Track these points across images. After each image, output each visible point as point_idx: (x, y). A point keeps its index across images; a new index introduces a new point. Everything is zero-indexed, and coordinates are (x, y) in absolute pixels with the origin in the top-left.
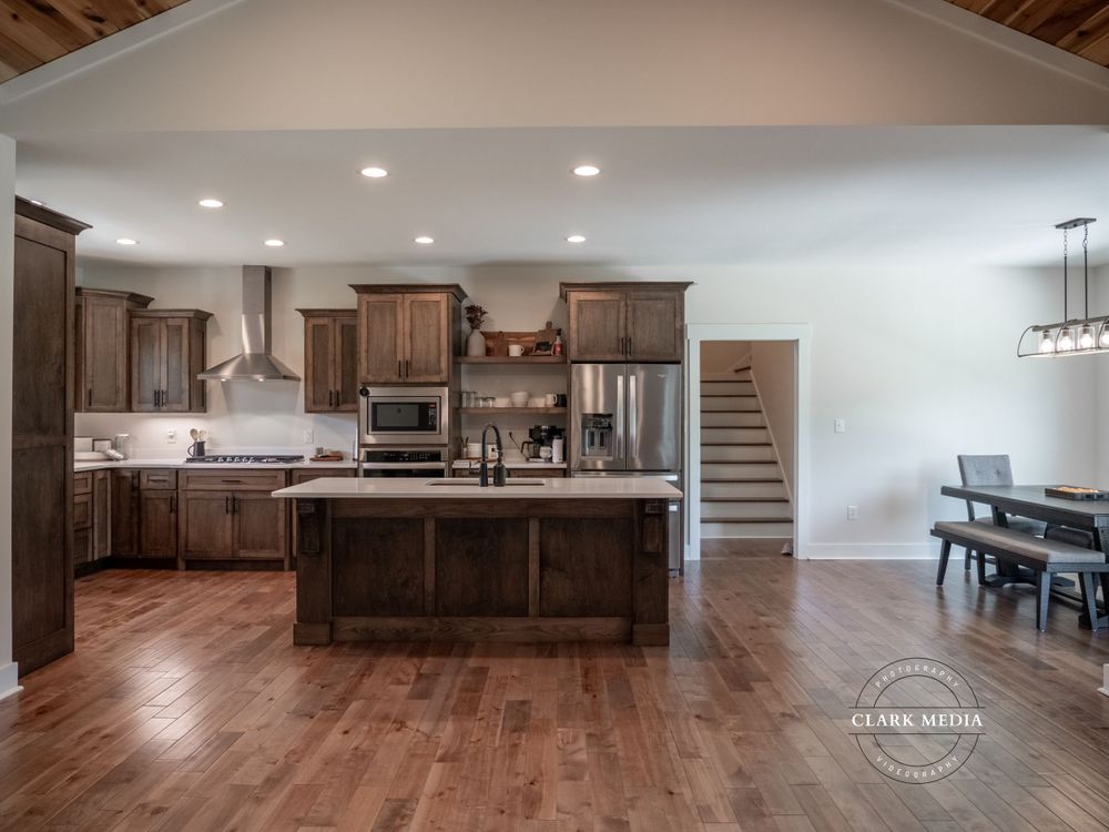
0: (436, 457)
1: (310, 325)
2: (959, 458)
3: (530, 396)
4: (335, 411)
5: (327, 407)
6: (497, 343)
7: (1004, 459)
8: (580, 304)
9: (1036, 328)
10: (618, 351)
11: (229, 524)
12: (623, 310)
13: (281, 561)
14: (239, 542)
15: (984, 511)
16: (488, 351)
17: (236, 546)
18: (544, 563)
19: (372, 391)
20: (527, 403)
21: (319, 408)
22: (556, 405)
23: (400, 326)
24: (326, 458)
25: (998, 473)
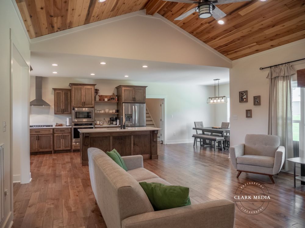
0: (91, 124)
1: (56, 92)
2: (195, 122)
3: (109, 110)
4: (63, 114)
5: (61, 113)
6: (102, 98)
7: (202, 122)
8: (125, 90)
9: (210, 98)
10: (133, 100)
11: (37, 143)
12: (133, 92)
13: (51, 152)
14: (40, 147)
15: (200, 132)
16: (100, 100)
17: (39, 148)
18: (134, 144)
19: (76, 109)
20: (108, 112)
21: (58, 113)
22: (116, 112)
23: (82, 94)
24: (59, 125)
25: (201, 125)
